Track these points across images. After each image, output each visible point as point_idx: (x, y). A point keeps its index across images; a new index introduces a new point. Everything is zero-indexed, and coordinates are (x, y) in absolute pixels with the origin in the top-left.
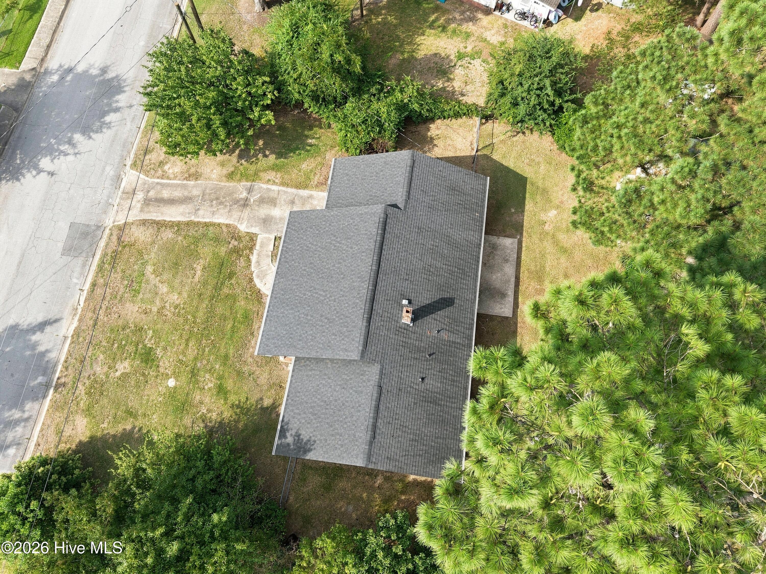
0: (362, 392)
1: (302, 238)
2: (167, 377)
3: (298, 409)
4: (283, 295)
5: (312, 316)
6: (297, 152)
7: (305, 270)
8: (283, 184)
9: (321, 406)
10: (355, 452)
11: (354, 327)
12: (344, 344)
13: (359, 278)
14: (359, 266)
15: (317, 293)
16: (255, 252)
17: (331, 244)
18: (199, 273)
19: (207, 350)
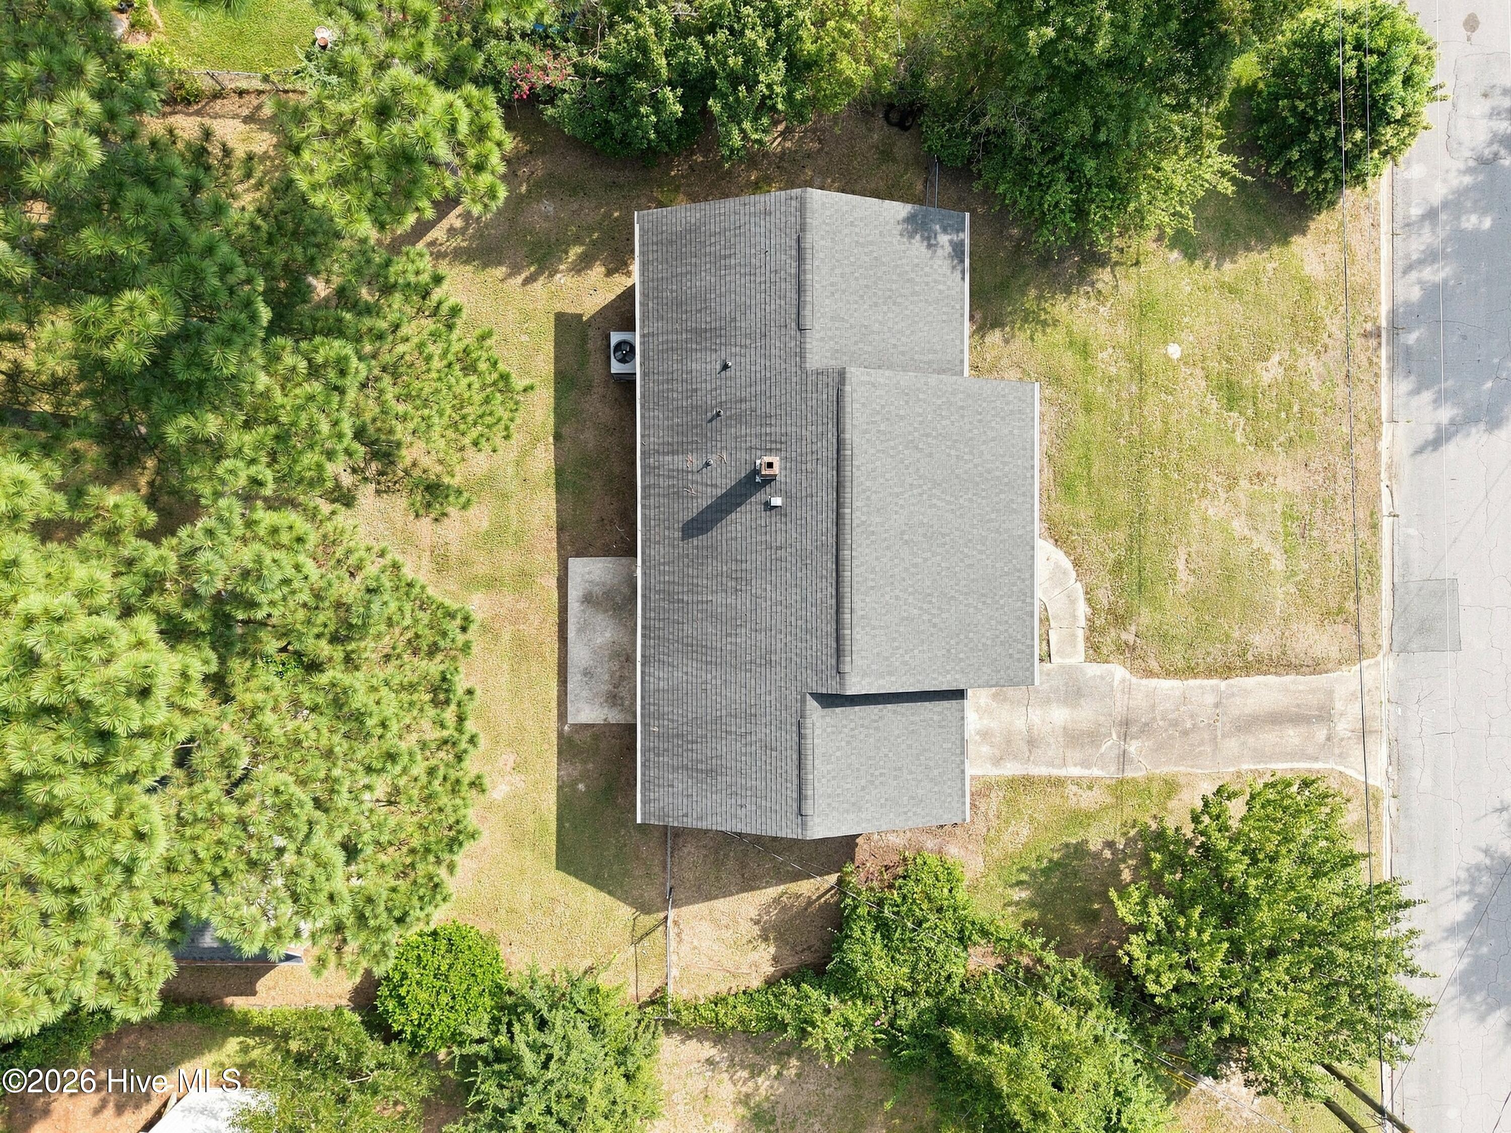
0: (832, 319)
1: (999, 623)
2: (1184, 360)
3: (941, 292)
4: (1012, 501)
5: (949, 455)
6: (1045, 863)
7: (981, 552)
8: (1058, 783)
9: (901, 296)
10: (828, 213)
11: (865, 432)
12: (880, 397)
13: (873, 533)
14: (877, 559)
15: (949, 503)
16: (1082, 622)
17: (939, 608)
18: (1180, 565)
19: (1127, 418)
